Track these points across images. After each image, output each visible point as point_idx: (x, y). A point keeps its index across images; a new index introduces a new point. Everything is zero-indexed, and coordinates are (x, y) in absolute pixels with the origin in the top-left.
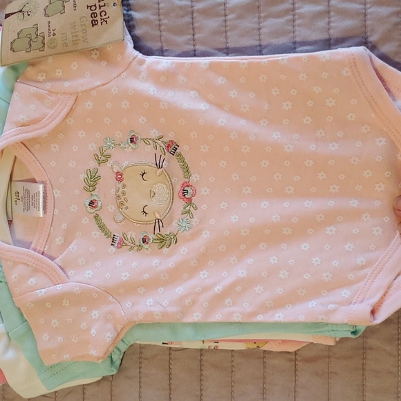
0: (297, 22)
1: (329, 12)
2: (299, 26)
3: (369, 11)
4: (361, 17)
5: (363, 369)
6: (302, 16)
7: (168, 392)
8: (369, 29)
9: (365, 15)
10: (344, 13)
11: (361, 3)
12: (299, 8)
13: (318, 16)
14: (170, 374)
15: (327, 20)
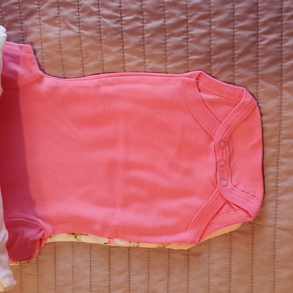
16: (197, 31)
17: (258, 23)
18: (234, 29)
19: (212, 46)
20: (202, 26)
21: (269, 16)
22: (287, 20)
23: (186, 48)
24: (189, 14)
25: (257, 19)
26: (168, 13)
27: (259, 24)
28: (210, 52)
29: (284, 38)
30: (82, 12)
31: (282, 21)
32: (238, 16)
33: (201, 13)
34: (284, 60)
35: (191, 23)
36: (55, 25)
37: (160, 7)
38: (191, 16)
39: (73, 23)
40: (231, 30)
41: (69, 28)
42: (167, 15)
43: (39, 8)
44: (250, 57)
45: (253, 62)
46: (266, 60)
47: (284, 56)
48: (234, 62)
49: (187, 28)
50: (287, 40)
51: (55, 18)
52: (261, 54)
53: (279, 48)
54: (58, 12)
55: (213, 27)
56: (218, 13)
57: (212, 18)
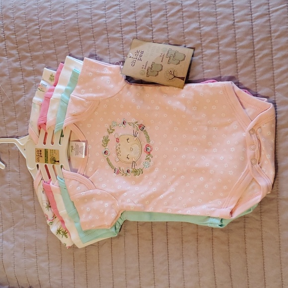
0: (204, 58)
1: (219, 53)
2: (205, 60)
3: (238, 51)
4: (235, 54)
5: (245, 228)
6: (206, 55)
7: (151, 241)
8: (238, 60)
9: (236, 53)
10: (225, 53)
11: (234, 48)
12: (204, 52)
13: (213, 55)
14: (152, 232)
15: (218, 57)
16: (208, 52)
17: (253, 42)
18: (236, 48)
19: (220, 62)
20: (212, 48)
21: (261, 37)
22: (275, 39)
23: (202, 64)
24: (203, 39)
25: (253, 39)
26: (187, 40)
27: (255, 43)
28: (220, 66)
29: (273, 52)
30: (125, 44)
31: (271, 40)
32: (239, 38)
33: (211, 38)
34: (275, 69)
35: (204, 46)
36: (106, 55)
37: (182, 36)
38: (204, 41)
39: (119, 52)
40: (234, 49)
41: (116, 56)
42: (186, 42)
43: (95, 43)
44: (249, 68)
45: (252, 71)
46: (261, 69)
47: (274, 66)
48: (237, 73)
49: (202, 50)
50: (276, 54)
51: (106, 49)
52: (258, 65)
53: (270, 60)
54: (108, 45)
55: (220, 48)
56: (224, 37)
57: (220, 41)
